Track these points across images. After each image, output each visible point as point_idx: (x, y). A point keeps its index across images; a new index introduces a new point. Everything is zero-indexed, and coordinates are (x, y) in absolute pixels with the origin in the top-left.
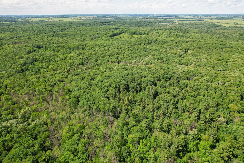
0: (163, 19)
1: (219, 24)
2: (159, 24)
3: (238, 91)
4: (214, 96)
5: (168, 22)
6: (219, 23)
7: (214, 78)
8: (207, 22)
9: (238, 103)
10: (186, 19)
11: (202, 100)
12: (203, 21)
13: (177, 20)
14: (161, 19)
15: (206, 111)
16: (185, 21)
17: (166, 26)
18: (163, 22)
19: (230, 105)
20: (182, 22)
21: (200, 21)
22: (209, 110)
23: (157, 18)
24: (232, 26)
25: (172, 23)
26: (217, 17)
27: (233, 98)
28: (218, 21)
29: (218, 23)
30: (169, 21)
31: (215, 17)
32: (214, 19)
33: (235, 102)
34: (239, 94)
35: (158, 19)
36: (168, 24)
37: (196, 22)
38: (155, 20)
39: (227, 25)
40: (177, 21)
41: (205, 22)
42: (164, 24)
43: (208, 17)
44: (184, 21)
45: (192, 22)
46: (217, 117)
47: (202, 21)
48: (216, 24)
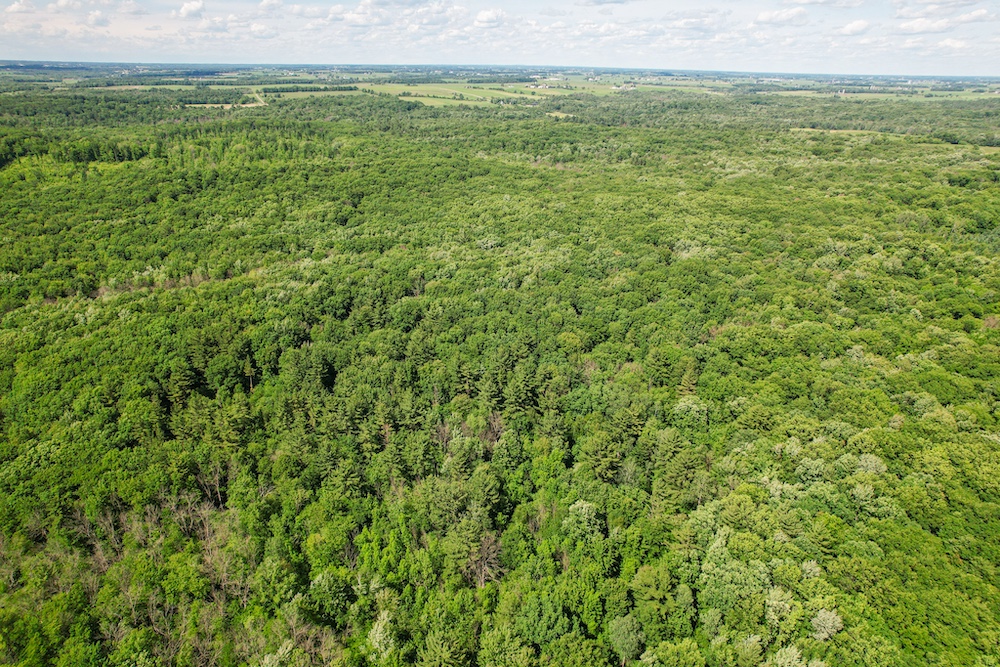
0: (193, 88)
1: (412, 100)
2: (183, 108)
3: (562, 294)
4: (512, 323)
5: (221, 99)
6: (409, 94)
7: (486, 273)
8: (369, 94)
9: (575, 328)
10: (290, 82)
11: (487, 343)
12: (356, 89)
13: (254, 88)
14: (184, 88)
15: (510, 372)
16: (288, 91)
17: (222, 114)
18: (199, 99)
19: (561, 337)
20: (279, 96)
21: (345, 89)
22: (517, 368)
23: (163, 84)
24: (452, 107)
25: (241, 100)
26: (393, 74)
27: (559, 315)
28: (404, 88)
29: (404, 94)
30: (223, 93)
31: (386, 76)
32: (385, 82)
33: (568, 326)
34: (568, 302)
35: (167, 87)
36: (228, 107)
37: (332, 93)
38: (154, 90)
39: (438, 104)
40: (258, 92)
41: (362, 93)
42: (208, 106)
43: (366, 76)
44: (283, 90)
45: (317, 95)
46: (544, 380)
47: (351, 89)
48: (401, 98)
